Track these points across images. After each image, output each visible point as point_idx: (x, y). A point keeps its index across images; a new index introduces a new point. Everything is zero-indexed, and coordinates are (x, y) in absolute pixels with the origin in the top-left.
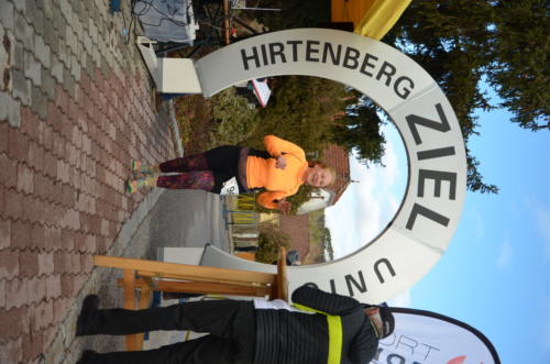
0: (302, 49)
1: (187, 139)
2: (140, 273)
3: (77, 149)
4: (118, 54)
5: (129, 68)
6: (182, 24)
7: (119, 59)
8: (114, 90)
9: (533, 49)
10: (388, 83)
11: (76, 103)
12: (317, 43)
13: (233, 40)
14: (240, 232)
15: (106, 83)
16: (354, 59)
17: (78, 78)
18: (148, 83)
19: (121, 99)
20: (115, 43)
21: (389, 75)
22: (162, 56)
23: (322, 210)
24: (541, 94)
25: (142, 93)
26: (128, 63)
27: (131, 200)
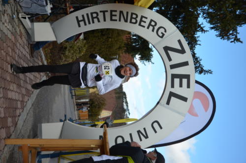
0: (108, 15)
4: (10, 27)
5: (16, 32)
6: (44, 6)
7: (11, 29)
8: (9, 46)
10: (153, 31)
12: (116, 11)
13: (71, 12)
14: (79, 99)
16: (135, 19)
18: (26, 36)
19: (13, 50)
20: (7, 21)
21: (154, 27)
22: (33, 22)
24: (230, 25)
25: (24, 42)
26: (15, 29)
27: (22, 102)
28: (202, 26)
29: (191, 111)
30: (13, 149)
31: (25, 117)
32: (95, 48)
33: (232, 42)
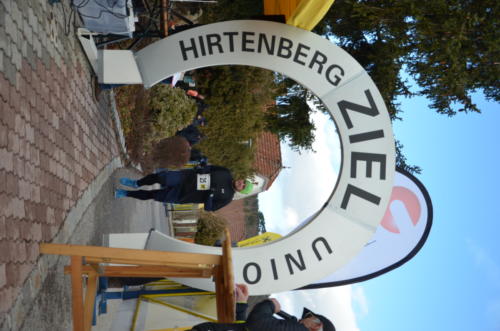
1: (128, 130)
2: (87, 259)
3: (20, 138)
4: (58, 45)
5: (70, 60)
6: (122, 17)
7: (60, 50)
8: (55, 80)
9: (449, 38)
11: (18, 92)
13: (172, 32)
15: (48, 73)
17: (19, 66)
19: (63, 89)
20: (56, 34)
22: (102, 48)
23: (256, 196)
24: (458, 79)
25: (83, 84)
26: (69, 55)
27: (75, 188)
28: (406, 85)
29: (387, 223)
33: (461, 110)
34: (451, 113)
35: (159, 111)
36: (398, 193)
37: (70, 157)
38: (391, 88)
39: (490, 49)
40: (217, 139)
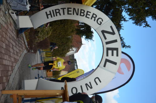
0: (66, 11)
1: (28, 40)
2: (18, 95)
4: (4, 19)
5: (8, 22)
6: (25, 6)
7: (4, 20)
8: (4, 31)
10: (95, 20)
12: (71, 8)
13: (42, 9)
16: (83, 13)
18: (14, 25)
19: (6, 34)
20: (2, 15)
21: (95, 18)
22: (18, 16)
23: (73, 54)
25: (12, 29)
26: (7, 20)
27: (12, 66)
29: (119, 71)
30: (7, 97)
31: (14, 76)
32: (57, 31)
33: (144, 27)
34: (140, 25)
35: (39, 32)
36: (123, 61)
37: (10, 56)
38: (119, 19)
39: (153, 4)
40: (59, 36)
